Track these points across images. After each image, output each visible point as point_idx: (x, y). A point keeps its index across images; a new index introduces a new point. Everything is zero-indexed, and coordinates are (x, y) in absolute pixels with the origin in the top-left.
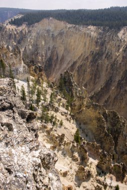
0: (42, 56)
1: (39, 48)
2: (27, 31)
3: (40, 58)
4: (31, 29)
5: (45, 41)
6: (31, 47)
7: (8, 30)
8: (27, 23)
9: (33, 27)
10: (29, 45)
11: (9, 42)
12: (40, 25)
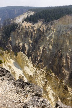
0: (67, 59)
1: (63, 49)
2: (45, 29)
3: (64, 61)
4: (49, 26)
5: (69, 41)
6: (51, 47)
7: (24, 28)
8: (42, 20)
9: (51, 24)
10: (49, 45)
11: (25, 40)
12: (60, 22)
